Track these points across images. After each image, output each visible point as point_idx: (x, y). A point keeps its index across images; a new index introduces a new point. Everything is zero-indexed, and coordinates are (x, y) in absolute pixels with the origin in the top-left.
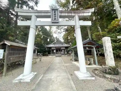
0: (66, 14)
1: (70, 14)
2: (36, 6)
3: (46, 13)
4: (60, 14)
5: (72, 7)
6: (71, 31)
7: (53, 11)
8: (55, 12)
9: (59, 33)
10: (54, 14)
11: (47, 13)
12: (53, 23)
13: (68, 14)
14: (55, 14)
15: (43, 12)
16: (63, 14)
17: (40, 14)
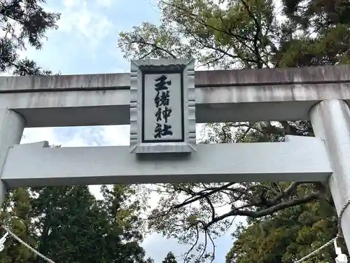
0: (250, 95)
1: (280, 94)
2: (33, 41)
3: (98, 89)
4: (199, 96)
5: (287, 31)
6: (303, 209)
7: (151, 80)
8: (161, 85)
9: (193, 222)
10: (157, 99)
11: (104, 89)
12: (143, 157)
13: (266, 95)
14: (163, 100)
15: (74, 86)
16: (222, 96)
17: (51, 101)
